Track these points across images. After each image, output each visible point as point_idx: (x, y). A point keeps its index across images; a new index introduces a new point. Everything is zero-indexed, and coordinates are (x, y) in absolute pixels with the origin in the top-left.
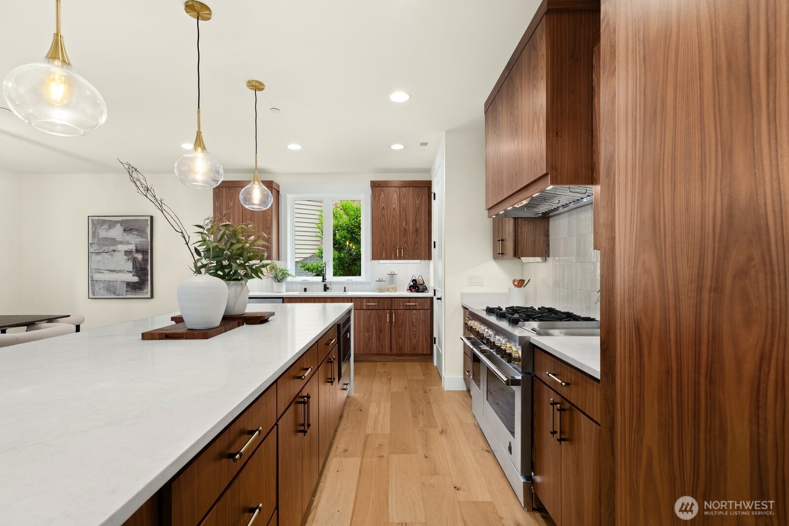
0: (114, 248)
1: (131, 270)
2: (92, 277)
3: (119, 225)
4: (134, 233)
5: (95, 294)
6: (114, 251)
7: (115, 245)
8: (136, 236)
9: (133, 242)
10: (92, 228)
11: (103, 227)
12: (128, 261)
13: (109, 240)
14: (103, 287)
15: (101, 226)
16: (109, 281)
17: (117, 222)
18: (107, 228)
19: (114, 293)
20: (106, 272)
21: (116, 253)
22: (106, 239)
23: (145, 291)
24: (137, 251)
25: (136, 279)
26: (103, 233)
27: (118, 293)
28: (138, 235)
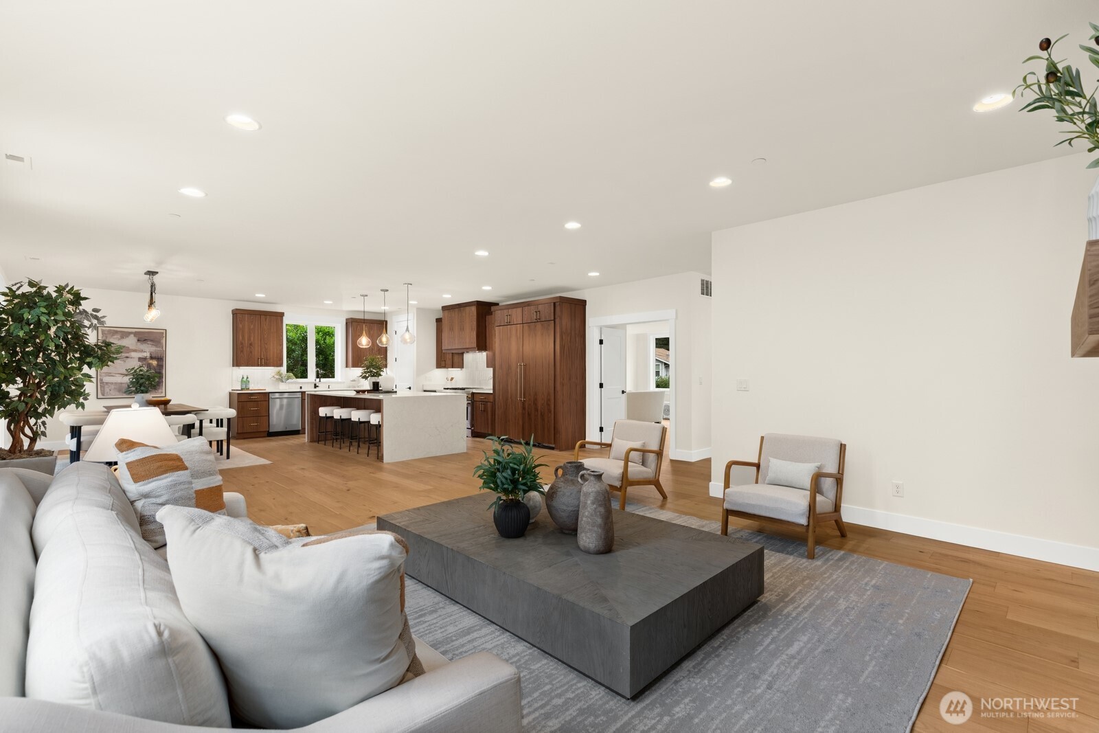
0: (127, 355)
2: (101, 380)
3: (132, 335)
4: (149, 343)
5: (105, 395)
6: (127, 357)
7: (128, 353)
8: (150, 345)
9: (148, 351)
11: (115, 337)
14: (115, 388)
15: (113, 335)
16: (122, 383)
17: (130, 333)
18: (120, 338)
20: (117, 375)
21: (129, 359)
23: (160, 391)
24: (152, 358)
28: (152, 345)
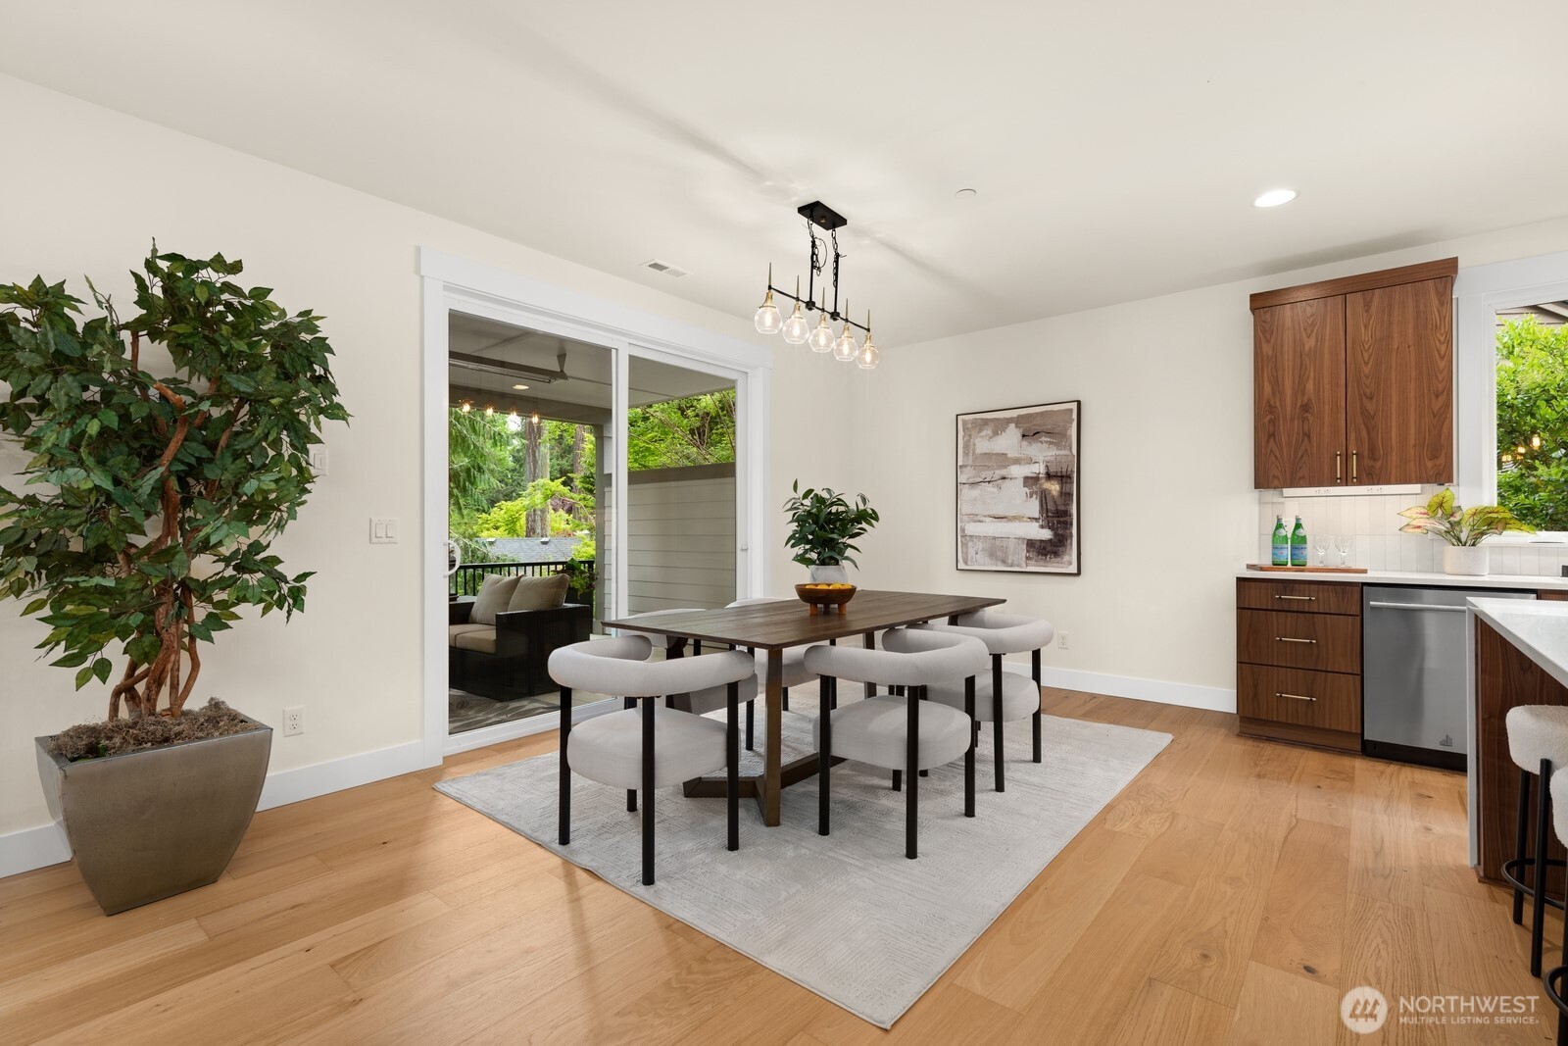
0: (1003, 472)
1: (1037, 515)
2: (963, 530)
3: (1013, 425)
4: (1043, 439)
5: (969, 563)
6: (1004, 478)
7: (1005, 467)
8: (1045, 446)
9: (1041, 459)
10: (964, 437)
11: (983, 433)
12: (1031, 497)
13: (994, 457)
14: (983, 549)
15: (980, 431)
16: (995, 538)
17: (1009, 421)
18: (991, 435)
19: (1004, 562)
20: (988, 519)
21: (1007, 481)
22: (988, 455)
23: (1066, 558)
24: (1049, 476)
25: (1046, 534)
26: (983, 445)
27: (1010, 561)
28: (1051, 443)
